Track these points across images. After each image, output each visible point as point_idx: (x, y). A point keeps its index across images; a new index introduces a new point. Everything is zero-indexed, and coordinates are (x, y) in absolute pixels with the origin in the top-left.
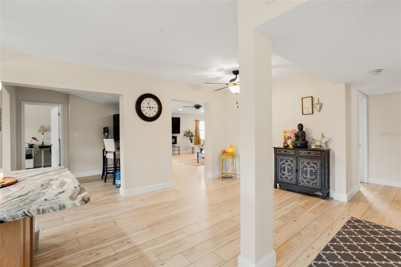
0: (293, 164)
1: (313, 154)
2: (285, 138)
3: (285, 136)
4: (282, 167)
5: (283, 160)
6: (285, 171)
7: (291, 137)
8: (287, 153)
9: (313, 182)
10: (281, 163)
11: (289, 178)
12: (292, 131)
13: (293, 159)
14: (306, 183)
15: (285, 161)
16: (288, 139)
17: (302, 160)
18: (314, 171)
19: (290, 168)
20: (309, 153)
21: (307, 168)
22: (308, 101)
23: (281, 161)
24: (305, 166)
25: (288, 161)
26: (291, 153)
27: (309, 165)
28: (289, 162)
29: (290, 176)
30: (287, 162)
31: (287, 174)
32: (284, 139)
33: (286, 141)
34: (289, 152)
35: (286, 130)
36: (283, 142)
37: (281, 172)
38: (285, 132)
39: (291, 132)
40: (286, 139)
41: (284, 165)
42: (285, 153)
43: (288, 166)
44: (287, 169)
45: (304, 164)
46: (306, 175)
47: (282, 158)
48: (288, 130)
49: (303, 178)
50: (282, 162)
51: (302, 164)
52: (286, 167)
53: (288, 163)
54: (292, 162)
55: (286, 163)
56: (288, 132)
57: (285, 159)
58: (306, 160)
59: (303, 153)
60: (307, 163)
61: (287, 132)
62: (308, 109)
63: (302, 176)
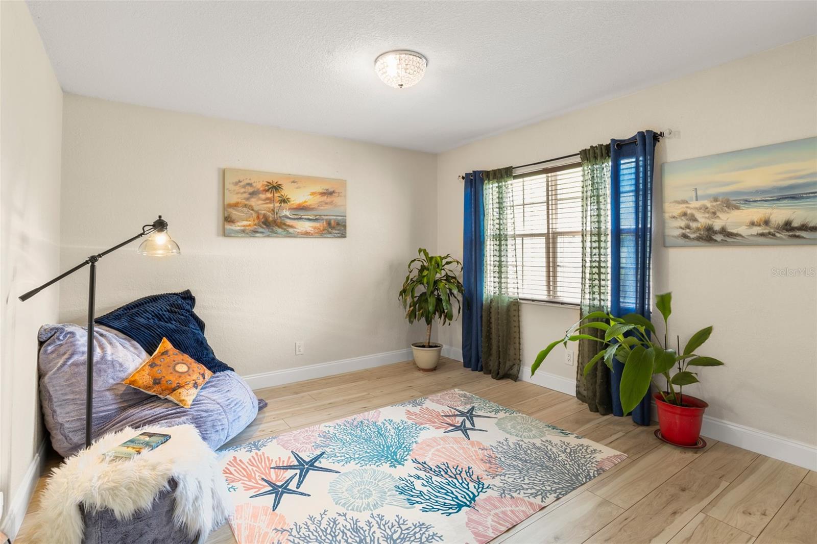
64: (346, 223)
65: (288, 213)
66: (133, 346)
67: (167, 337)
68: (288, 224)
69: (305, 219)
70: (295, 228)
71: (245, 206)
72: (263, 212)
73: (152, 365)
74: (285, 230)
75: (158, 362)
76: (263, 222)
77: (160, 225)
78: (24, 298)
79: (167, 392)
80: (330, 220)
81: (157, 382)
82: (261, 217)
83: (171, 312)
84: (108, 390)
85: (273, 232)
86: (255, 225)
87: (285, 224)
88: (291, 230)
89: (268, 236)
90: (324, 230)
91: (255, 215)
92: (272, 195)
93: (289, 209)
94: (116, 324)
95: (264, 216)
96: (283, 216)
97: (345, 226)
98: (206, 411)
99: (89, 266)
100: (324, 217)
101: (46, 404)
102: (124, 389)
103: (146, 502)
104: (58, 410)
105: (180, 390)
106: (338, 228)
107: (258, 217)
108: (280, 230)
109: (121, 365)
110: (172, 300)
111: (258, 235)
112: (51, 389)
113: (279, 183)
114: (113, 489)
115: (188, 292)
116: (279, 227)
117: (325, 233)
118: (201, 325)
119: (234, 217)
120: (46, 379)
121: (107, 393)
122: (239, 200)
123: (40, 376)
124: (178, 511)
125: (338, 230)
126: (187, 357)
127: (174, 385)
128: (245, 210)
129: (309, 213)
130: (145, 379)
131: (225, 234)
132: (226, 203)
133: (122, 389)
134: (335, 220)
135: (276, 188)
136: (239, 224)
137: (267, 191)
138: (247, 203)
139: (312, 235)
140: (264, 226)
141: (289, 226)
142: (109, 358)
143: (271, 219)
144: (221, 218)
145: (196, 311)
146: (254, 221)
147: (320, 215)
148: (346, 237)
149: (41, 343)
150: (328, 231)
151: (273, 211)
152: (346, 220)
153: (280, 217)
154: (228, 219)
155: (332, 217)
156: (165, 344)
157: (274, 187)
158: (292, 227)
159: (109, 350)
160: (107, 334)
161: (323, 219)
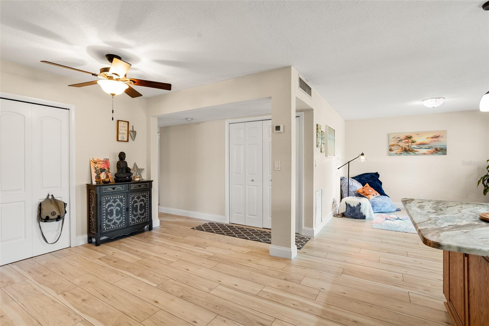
0: (122, 203)
1: (143, 186)
2: (96, 170)
3: (95, 168)
4: (109, 211)
5: (109, 201)
6: (113, 215)
7: (105, 169)
8: (116, 190)
9: (143, 217)
10: (107, 205)
11: (118, 222)
12: (104, 160)
13: (123, 196)
14: (136, 220)
15: (112, 202)
16: (102, 172)
17: (132, 196)
18: (143, 205)
19: (119, 209)
20: (140, 186)
21: (137, 203)
22: (124, 125)
23: (106, 204)
24: (136, 202)
25: (117, 200)
26: (120, 189)
27: (138, 200)
28: (119, 201)
29: (118, 219)
30: (115, 201)
31: (115, 219)
32: (95, 172)
33: (99, 174)
34: (119, 188)
35: (96, 160)
36: (95, 177)
37: (107, 218)
38: (95, 163)
39: (103, 162)
40: (98, 171)
41: (112, 208)
42: (113, 190)
43: (116, 207)
44: (116, 212)
45: (134, 200)
46: (136, 211)
47: (109, 198)
48: (99, 159)
49: (134, 216)
50: (109, 204)
51: (132, 200)
52: (115, 208)
53: (116, 204)
54: (121, 200)
55: (114, 204)
56: (99, 162)
57: (113, 198)
58: (136, 194)
59: (134, 186)
60: (137, 198)
61: (97, 162)
62: (123, 136)
63: (133, 213)
64: (446, 148)
65: (415, 147)
66: (360, 184)
67: (368, 183)
68: (415, 150)
69: (424, 148)
70: (418, 152)
71: (397, 145)
72: (404, 147)
73: (363, 188)
74: (414, 153)
75: (364, 188)
76: (404, 150)
77: (363, 154)
78: (338, 169)
79: (366, 195)
80: (437, 148)
81: (364, 192)
82: (403, 148)
83: (371, 177)
84: (353, 192)
85: (408, 153)
86: (401, 151)
87: (414, 151)
88: (416, 153)
89: (406, 155)
90: (433, 152)
91: (401, 148)
92: (408, 140)
93: (416, 145)
94: (356, 179)
95: (405, 148)
96: (413, 148)
97: (446, 150)
98: (375, 201)
99: (348, 163)
100: (433, 147)
101: (342, 193)
102: (356, 192)
103: (355, 205)
104: (344, 194)
105: (369, 195)
106: (442, 151)
107: (402, 149)
108: (411, 153)
109: (356, 187)
110: (372, 174)
111: (402, 155)
112: (343, 190)
113: (411, 136)
114: (350, 201)
115: (377, 173)
116: (411, 152)
117: (434, 153)
118: (381, 183)
119: (392, 149)
120: (342, 187)
121: (353, 193)
122: (395, 143)
123: (341, 187)
124: (361, 210)
125: (442, 152)
126: (372, 189)
127: (368, 194)
128: (397, 146)
129: (426, 146)
130: (361, 191)
131: (390, 155)
132: (390, 145)
133: (356, 193)
134: (439, 148)
135: (410, 138)
136: (394, 151)
137: (406, 139)
138: (398, 144)
139: (427, 154)
140: (405, 152)
141: (416, 151)
142: (354, 185)
143: (407, 149)
144: (388, 150)
145: (379, 179)
146: (400, 150)
147: (431, 146)
148: (446, 154)
149: (341, 180)
150: (436, 152)
151: (408, 146)
152: (446, 147)
153: (411, 148)
154: (391, 150)
155: (438, 147)
156: (367, 185)
157: (409, 137)
158: (417, 151)
159: (354, 184)
160: (354, 181)
161: (433, 148)
